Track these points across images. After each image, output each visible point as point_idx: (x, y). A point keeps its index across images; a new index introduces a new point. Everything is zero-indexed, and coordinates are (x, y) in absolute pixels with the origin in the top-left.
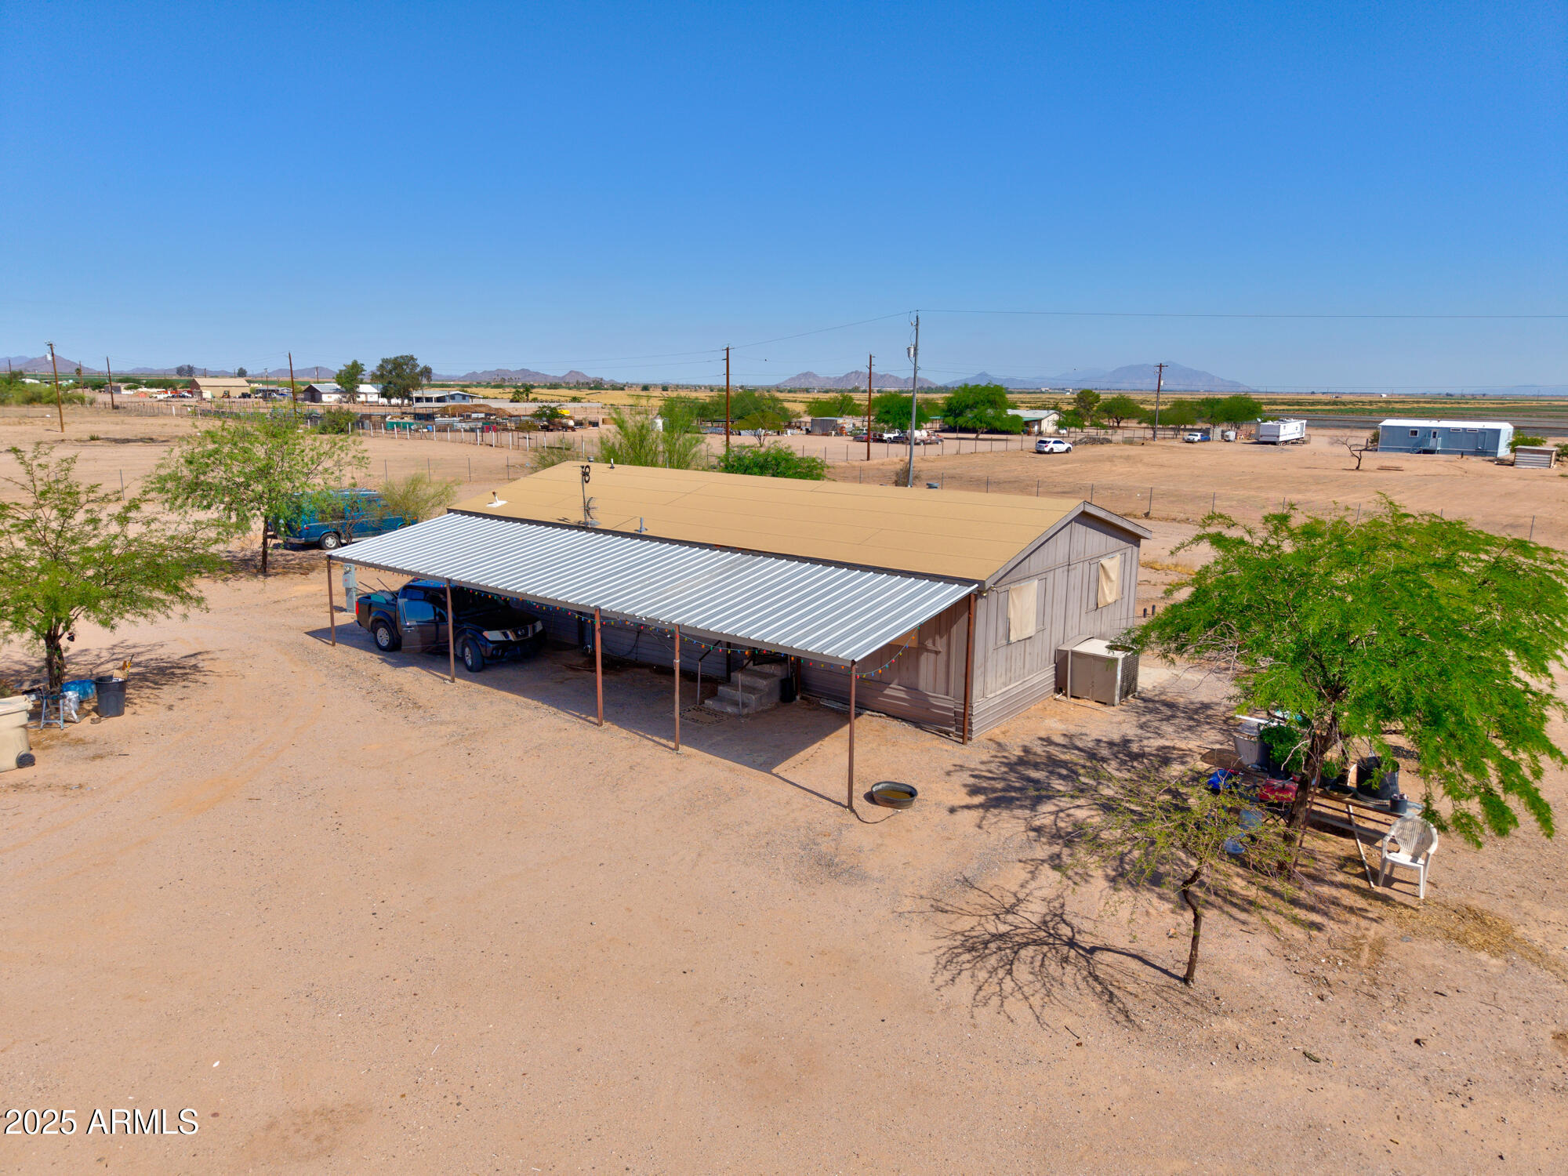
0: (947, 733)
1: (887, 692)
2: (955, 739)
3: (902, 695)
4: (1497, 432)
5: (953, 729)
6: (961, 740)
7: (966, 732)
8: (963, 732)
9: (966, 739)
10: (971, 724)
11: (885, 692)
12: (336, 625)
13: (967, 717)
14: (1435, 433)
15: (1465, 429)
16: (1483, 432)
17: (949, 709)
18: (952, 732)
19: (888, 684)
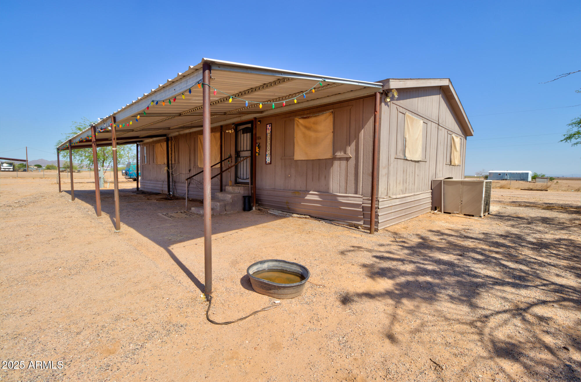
0: (357, 227)
1: (308, 197)
2: (363, 230)
3: (317, 198)
4: (527, 174)
5: (361, 223)
6: (369, 231)
7: (373, 223)
8: (371, 224)
9: (373, 230)
10: (377, 216)
11: (306, 198)
12: (75, 189)
13: (374, 211)
14: (506, 174)
15: (516, 173)
16: (523, 174)
17: (357, 206)
18: (361, 225)
19: (307, 192)
